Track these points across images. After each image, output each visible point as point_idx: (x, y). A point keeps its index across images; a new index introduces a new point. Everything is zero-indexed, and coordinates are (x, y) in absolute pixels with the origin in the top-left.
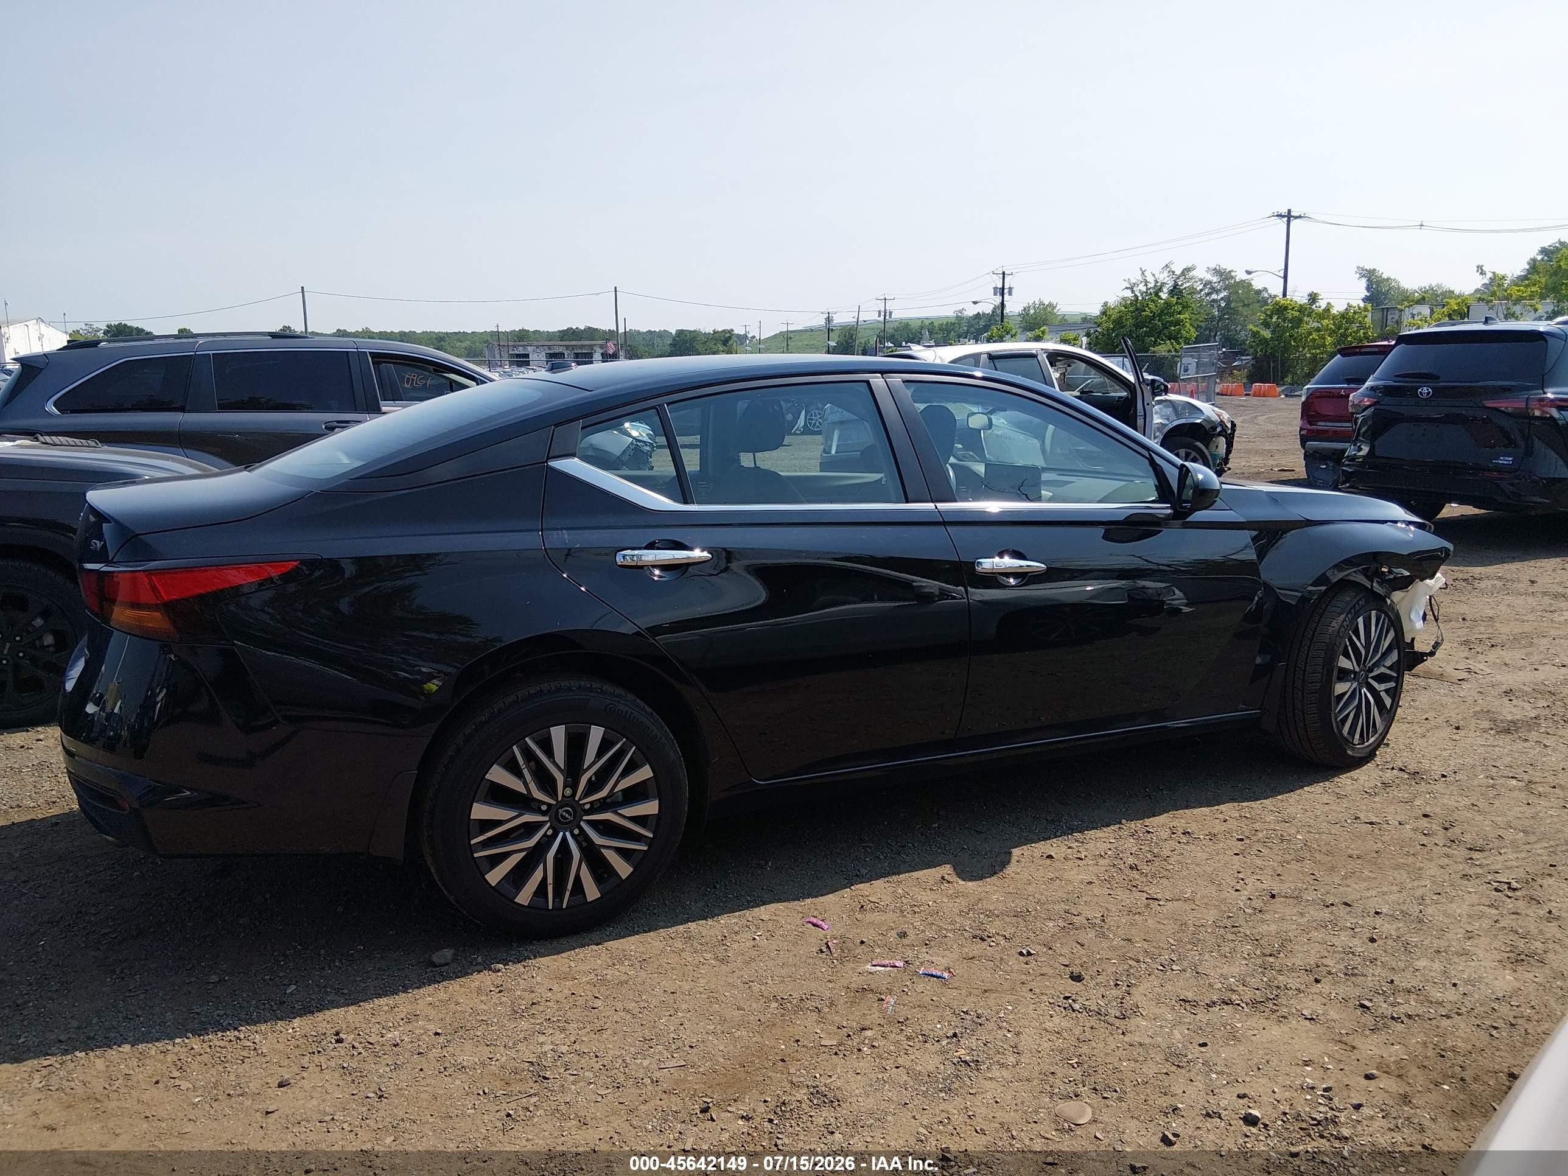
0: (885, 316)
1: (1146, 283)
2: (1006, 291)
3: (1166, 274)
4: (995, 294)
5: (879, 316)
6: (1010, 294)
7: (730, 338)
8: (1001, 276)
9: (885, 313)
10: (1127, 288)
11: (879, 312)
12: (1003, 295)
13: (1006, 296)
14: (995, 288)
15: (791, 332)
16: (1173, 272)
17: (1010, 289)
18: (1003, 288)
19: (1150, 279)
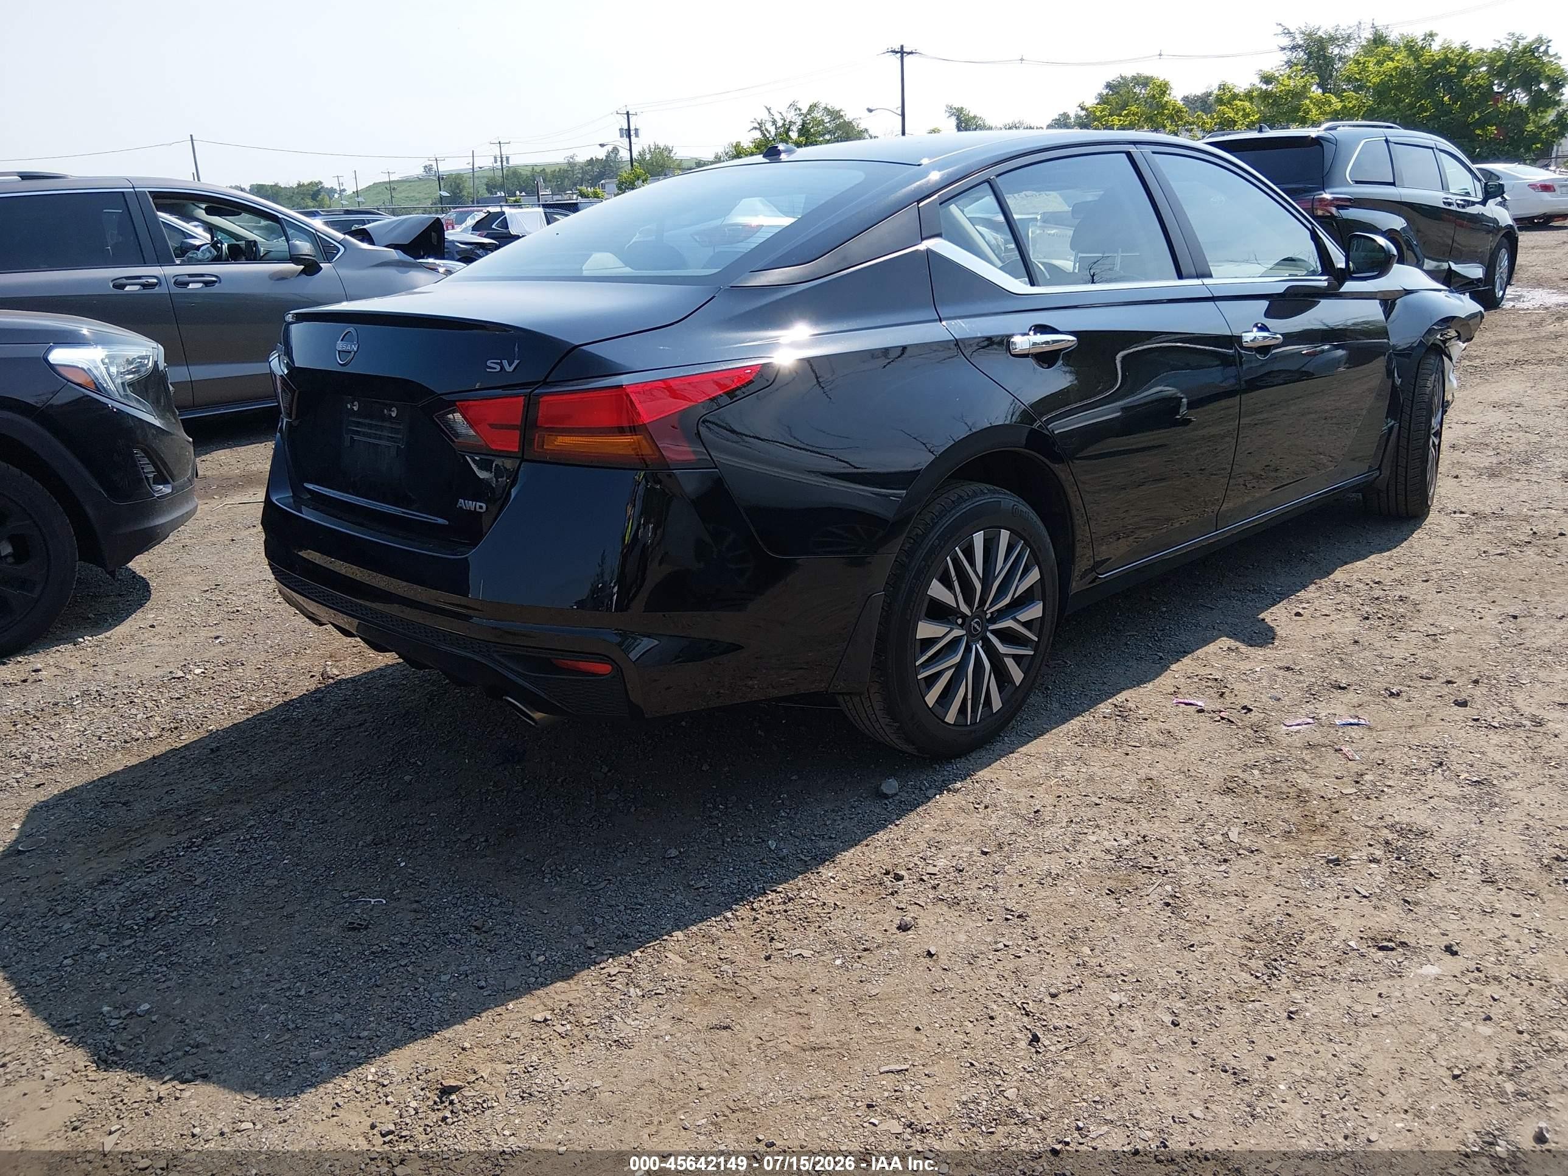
0: (502, 162)
1: (774, 122)
2: (632, 133)
3: (793, 113)
4: (622, 136)
5: (496, 162)
6: (637, 135)
7: (319, 191)
8: (626, 116)
9: (501, 158)
10: (755, 128)
11: (495, 157)
12: (629, 136)
13: (633, 138)
14: (621, 130)
15: (393, 182)
16: (800, 110)
17: (636, 130)
18: (629, 130)
19: (778, 117)
